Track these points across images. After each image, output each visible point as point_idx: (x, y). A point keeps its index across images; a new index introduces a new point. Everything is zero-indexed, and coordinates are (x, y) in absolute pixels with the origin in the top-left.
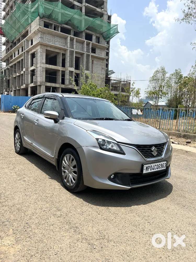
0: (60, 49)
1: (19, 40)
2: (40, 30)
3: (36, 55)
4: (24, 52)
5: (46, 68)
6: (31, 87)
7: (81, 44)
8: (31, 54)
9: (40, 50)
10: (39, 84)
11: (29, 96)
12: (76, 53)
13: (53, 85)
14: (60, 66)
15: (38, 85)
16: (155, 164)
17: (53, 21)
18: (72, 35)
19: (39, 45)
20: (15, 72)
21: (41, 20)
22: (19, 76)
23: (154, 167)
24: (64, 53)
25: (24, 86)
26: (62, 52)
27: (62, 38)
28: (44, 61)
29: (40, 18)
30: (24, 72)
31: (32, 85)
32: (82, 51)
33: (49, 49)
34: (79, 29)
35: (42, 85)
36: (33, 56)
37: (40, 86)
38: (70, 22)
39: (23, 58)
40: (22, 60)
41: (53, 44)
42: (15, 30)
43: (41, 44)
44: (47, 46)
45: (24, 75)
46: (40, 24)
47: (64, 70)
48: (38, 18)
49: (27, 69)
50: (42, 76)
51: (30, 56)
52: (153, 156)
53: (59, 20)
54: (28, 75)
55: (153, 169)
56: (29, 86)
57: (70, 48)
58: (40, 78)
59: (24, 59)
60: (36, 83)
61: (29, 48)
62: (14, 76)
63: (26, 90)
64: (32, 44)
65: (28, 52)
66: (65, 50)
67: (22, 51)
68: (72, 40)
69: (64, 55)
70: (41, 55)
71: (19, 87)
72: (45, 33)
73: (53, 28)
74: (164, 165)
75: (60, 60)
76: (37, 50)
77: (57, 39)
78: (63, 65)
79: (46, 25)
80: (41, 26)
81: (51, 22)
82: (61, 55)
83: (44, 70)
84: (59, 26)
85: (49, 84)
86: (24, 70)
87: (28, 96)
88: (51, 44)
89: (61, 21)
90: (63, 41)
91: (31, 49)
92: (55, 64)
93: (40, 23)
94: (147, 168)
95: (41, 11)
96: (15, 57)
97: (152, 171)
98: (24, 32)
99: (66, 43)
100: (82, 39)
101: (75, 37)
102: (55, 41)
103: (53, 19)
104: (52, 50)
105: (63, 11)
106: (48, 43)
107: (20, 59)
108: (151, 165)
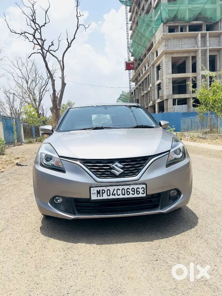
0: (189, 52)
1: (145, 56)
2: (164, 37)
3: (161, 67)
4: (150, 67)
5: (173, 78)
6: (158, 103)
7: (218, 37)
8: (156, 67)
9: (165, 60)
10: (165, 98)
11: (157, 113)
12: (211, 50)
13: (182, 96)
14: (190, 73)
15: (165, 100)
16: (115, 188)
17: (179, 22)
18: (204, 30)
19: (164, 54)
20: (143, 90)
21: (165, 26)
22: (147, 93)
24: (193, 55)
25: (151, 104)
26: (191, 55)
27: (191, 38)
28: (170, 71)
29: (164, 24)
30: (151, 88)
31: (159, 101)
32: (219, 46)
33: (175, 55)
34: (213, 20)
35: (168, 99)
36: (159, 68)
37: (167, 100)
38: (200, 16)
39: (149, 73)
40: (148, 75)
41: (179, 48)
42: (141, 46)
43: (166, 53)
44: (172, 53)
45: (151, 92)
46: (164, 31)
47: (195, 76)
48: (162, 24)
49: (153, 85)
50: (168, 89)
51: (155, 70)
52: (114, 176)
53: (186, 19)
54: (155, 90)
56: (156, 102)
57: (201, 47)
58: (167, 91)
59: (150, 74)
60: (162, 97)
61: (154, 60)
62: (143, 95)
63: (153, 107)
64: (157, 56)
65: (153, 65)
66: (196, 51)
67: (148, 66)
68: (203, 36)
69: (194, 58)
70: (167, 65)
71: (147, 104)
72: (169, 39)
73: (180, 30)
75: (189, 66)
76: (162, 61)
77: (186, 41)
78: (194, 70)
79: (171, 30)
80: (165, 33)
81: (177, 24)
82: (191, 59)
83: (171, 81)
84: (186, 25)
85: (177, 96)
86: (151, 85)
87: (155, 113)
88: (177, 49)
89: (189, 18)
90: (193, 40)
91: (156, 62)
92: (184, 72)
93: (164, 29)
95: (165, 16)
96: (142, 74)
97: (112, 197)
98: (149, 45)
99: (196, 43)
100: (218, 31)
101: (208, 32)
102: (182, 44)
103: (180, 20)
104: (179, 55)
105: (190, 6)
106: (174, 49)
107: (147, 75)
108: (108, 188)
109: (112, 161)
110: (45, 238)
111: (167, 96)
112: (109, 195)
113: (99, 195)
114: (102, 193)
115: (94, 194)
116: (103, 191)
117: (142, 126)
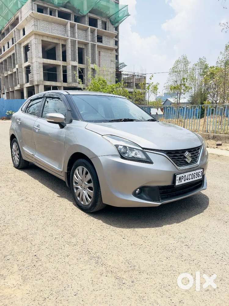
0: (59, 39)
1: (8, 30)
2: (32, 15)
3: (30, 48)
4: (16, 45)
5: (43, 63)
6: (26, 87)
7: (84, 31)
8: (23, 46)
9: (34, 42)
10: (36, 83)
12: (79, 42)
14: (60, 61)
15: (36, 85)
16: (189, 173)
17: (48, 3)
18: (72, 20)
19: (33, 35)
20: (6, 70)
21: (33, 4)
22: (11, 75)
23: (188, 177)
24: (64, 43)
25: (18, 87)
26: (61, 43)
27: (60, 25)
28: (41, 54)
29: (33, 1)
30: (17, 69)
31: (28, 85)
32: (86, 40)
33: (45, 39)
34: (81, 12)
35: (39, 85)
36: (27, 48)
37: (38, 85)
38: (68, 4)
39: (14, 51)
40: (14, 54)
41: (49, 32)
42: (2, 18)
43: (35, 34)
44: (43, 36)
45: (18, 73)
46: (32, 8)
47: (65, 65)
49: (20, 66)
50: (39, 74)
51: (22, 50)
52: (187, 164)
53: (56, 2)
54: (22, 73)
55: (187, 179)
56: (24, 87)
57: (71, 37)
58: (37, 76)
59: (16, 53)
60: (32, 82)
61: (21, 39)
62: (5, 75)
63: (21, 91)
64: (24, 34)
65: (20, 44)
66: (66, 40)
67: (13, 43)
68: (72, 26)
69: (64, 46)
70: (37, 48)
71: (13, 88)
72: (39, 20)
73: (49, 13)
74: (200, 174)
75: (59, 53)
76: (31, 41)
77: (54, 26)
78: (64, 59)
79: (40, 10)
80: (33, 11)
81: (46, 5)
82: (61, 46)
83: (42, 66)
84: (56, 10)
85: (48, 83)
86: (17, 66)
87: (24, 98)
88: (47, 33)
89: (58, 3)
90: (62, 28)
91: (23, 41)
92: (54, 58)
93: (32, 7)
94: (180, 179)
96: (4, 51)
97: (187, 181)
98: (13, 19)
99: (66, 31)
100: (85, 25)
101: (76, 23)
102: (52, 29)
103: (50, 2)
104: (49, 40)
106: (43, 32)
107: (11, 54)
108: (185, 174)
111: (38, 82)
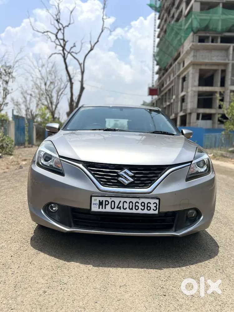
0: (218, 64)
1: (171, 65)
2: (193, 47)
3: (186, 78)
4: (175, 78)
5: (199, 91)
6: (180, 116)
8: (182, 78)
9: (192, 72)
10: (189, 111)
11: (178, 126)
13: (207, 111)
14: (217, 86)
17: (210, 32)
19: (191, 65)
20: (166, 102)
21: (195, 36)
22: (169, 106)
24: (223, 68)
25: (173, 116)
26: (221, 68)
27: (222, 50)
28: (197, 83)
29: (195, 33)
30: (174, 100)
31: (182, 114)
33: (203, 67)
35: (192, 113)
36: (184, 79)
37: (190, 114)
39: (173, 84)
40: (173, 87)
42: (167, 55)
43: (193, 65)
44: (201, 64)
45: (174, 104)
46: (193, 40)
47: (223, 90)
48: (192, 34)
49: (177, 96)
50: (193, 102)
51: (181, 81)
52: (121, 185)
53: (218, 29)
54: (178, 102)
56: (178, 115)
57: (232, 60)
58: (191, 104)
59: (175, 85)
60: (185, 110)
61: (181, 71)
62: (165, 106)
63: (175, 120)
64: (183, 66)
65: (179, 76)
66: (226, 65)
67: (173, 76)
69: (224, 71)
70: (193, 77)
72: (198, 50)
73: (211, 41)
75: (218, 79)
76: (188, 72)
77: (215, 53)
78: (223, 84)
79: (201, 40)
80: (194, 42)
81: (208, 35)
82: (220, 72)
83: (196, 94)
84: (218, 37)
85: (202, 111)
86: (174, 97)
88: (207, 61)
89: (221, 29)
90: (223, 53)
91: (182, 73)
92: (212, 85)
94: (101, 204)
95: (196, 24)
96: (166, 84)
97: (116, 210)
98: (176, 54)
99: (227, 56)
102: (211, 56)
103: (212, 30)
104: (207, 68)
105: (224, 17)
106: (202, 61)
107: (171, 87)
108: (113, 199)
109: (121, 167)
110: (34, 251)
111: (191, 110)
112: (113, 207)
113: (101, 207)
114: (106, 205)
115: (95, 204)
116: (107, 203)
117: (161, 132)
